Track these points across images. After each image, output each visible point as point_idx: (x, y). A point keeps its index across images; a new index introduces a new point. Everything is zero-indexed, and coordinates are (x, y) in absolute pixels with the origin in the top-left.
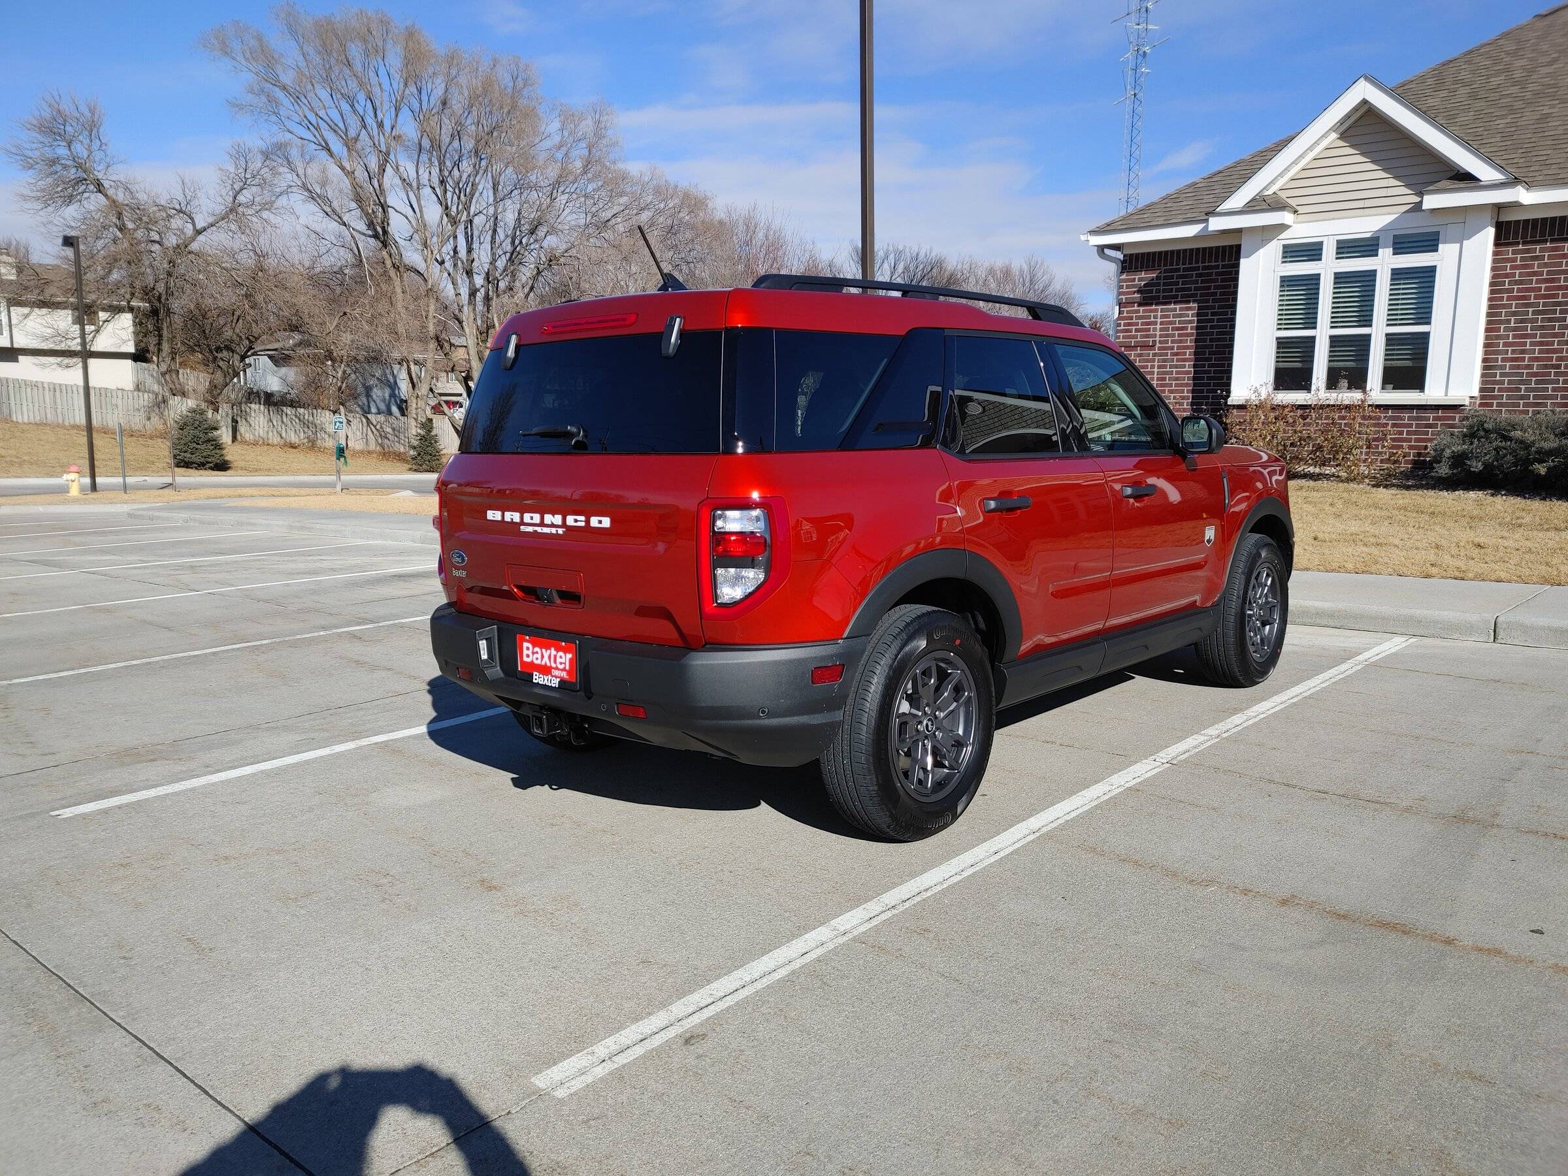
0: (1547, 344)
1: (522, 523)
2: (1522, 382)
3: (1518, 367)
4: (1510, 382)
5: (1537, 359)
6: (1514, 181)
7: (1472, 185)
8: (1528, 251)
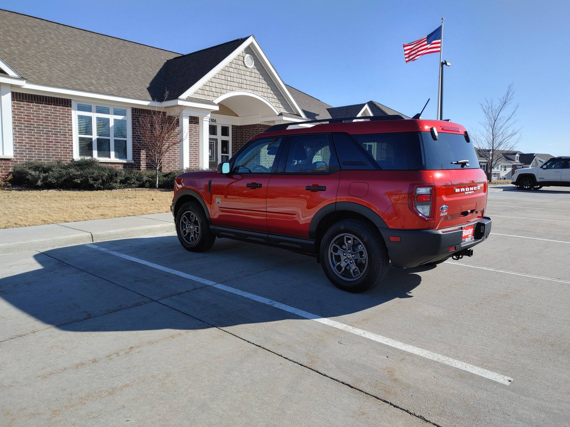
0: (30, 138)
1: (465, 191)
2: (23, 151)
3: (21, 146)
4: (19, 151)
5: (27, 143)
6: (22, 78)
7: (6, 75)
8: (18, 104)
